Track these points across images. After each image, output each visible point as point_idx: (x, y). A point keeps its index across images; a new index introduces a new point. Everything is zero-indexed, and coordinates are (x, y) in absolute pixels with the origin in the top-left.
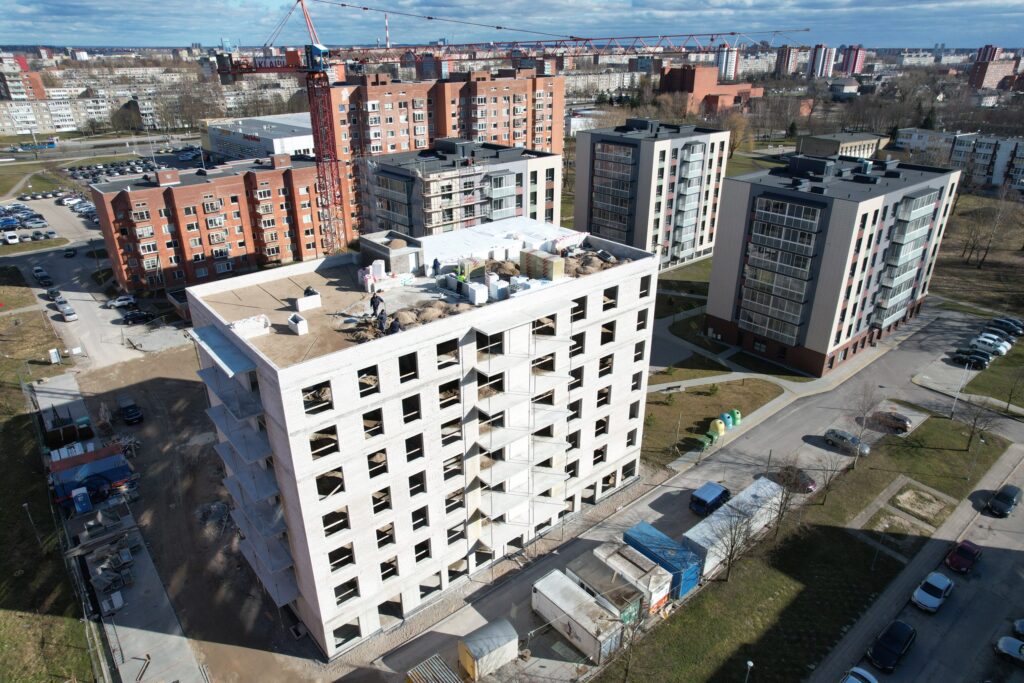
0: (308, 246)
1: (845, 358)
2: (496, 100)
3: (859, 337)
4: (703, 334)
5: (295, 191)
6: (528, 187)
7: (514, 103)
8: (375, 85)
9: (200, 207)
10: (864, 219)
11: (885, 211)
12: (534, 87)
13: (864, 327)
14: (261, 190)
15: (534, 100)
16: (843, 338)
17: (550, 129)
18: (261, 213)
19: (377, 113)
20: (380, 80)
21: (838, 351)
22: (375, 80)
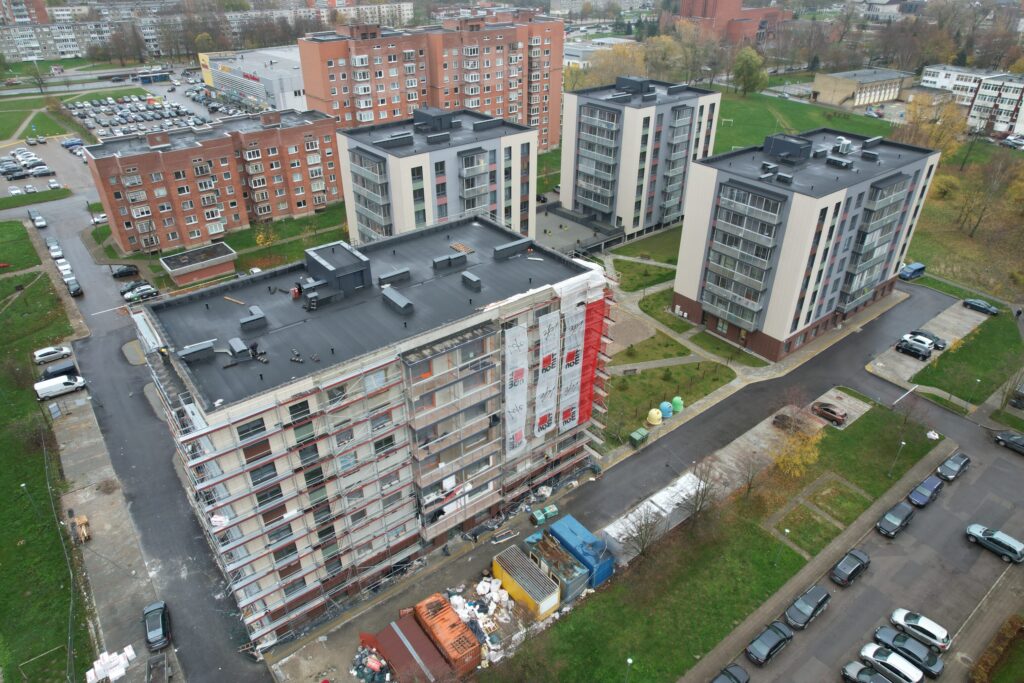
0: (299, 204)
1: (804, 342)
2: (488, 50)
3: (821, 321)
4: (670, 311)
5: (284, 151)
6: (502, 163)
7: (509, 53)
8: (365, 37)
9: (189, 173)
10: (823, 214)
11: (848, 202)
12: (531, 33)
13: (826, 311)
14: (250, 150)
15: (530, 47)
16: (802, 324)
17: (548, 76)
18: (251, 173)
19: (365, 67)
20: (370, 32)
21: (795, 336)
22: (364, 31)
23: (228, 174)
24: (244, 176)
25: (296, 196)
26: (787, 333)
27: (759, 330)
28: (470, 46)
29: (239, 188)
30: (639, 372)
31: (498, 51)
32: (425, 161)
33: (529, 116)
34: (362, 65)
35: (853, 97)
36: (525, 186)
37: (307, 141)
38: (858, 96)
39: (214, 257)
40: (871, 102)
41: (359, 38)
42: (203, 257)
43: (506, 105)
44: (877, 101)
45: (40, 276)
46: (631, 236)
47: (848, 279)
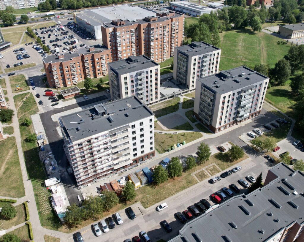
0: (99, 74)
1: (225, 128)
2: (157, 28)
3: (230, 123)
4: (193, 116)
5: (95, 60)
6: (150, 74)
7: (164, 28)
8: (120, 25)
9: (69, 67)
10: (224, 98)
11: (234, 94)
12: (172, 21)
13: (232, 120)
14: (85, 59)
15: (172, 25)
16: (223, 124)
17: (177, 33)
18: (86, 66)
19: (119, 35)
20: (122, 23)
21: (221, 127)
22: (120, 24)
23: (79, 66)
24: (84, 66)
25: (98, 72)
26: (217, 126)
27: (211, 125)
28: (152, 28)
29: (82, 70)
30: (177, 133)
31: (160, 28)
32: (128, 75)
33: (171, 45)
34: (118, 34)
35: (291, 35)
36: (156, 79)
37: (102, 57)
38: (293, 35)
39: (74, 91)
40: (298, 36)
41: (118, 25)
42: (71, 91)
43: (163, 44)
44: (301, 36)
45: (30, 93)
46: (191, 90)
47: (238, 112)
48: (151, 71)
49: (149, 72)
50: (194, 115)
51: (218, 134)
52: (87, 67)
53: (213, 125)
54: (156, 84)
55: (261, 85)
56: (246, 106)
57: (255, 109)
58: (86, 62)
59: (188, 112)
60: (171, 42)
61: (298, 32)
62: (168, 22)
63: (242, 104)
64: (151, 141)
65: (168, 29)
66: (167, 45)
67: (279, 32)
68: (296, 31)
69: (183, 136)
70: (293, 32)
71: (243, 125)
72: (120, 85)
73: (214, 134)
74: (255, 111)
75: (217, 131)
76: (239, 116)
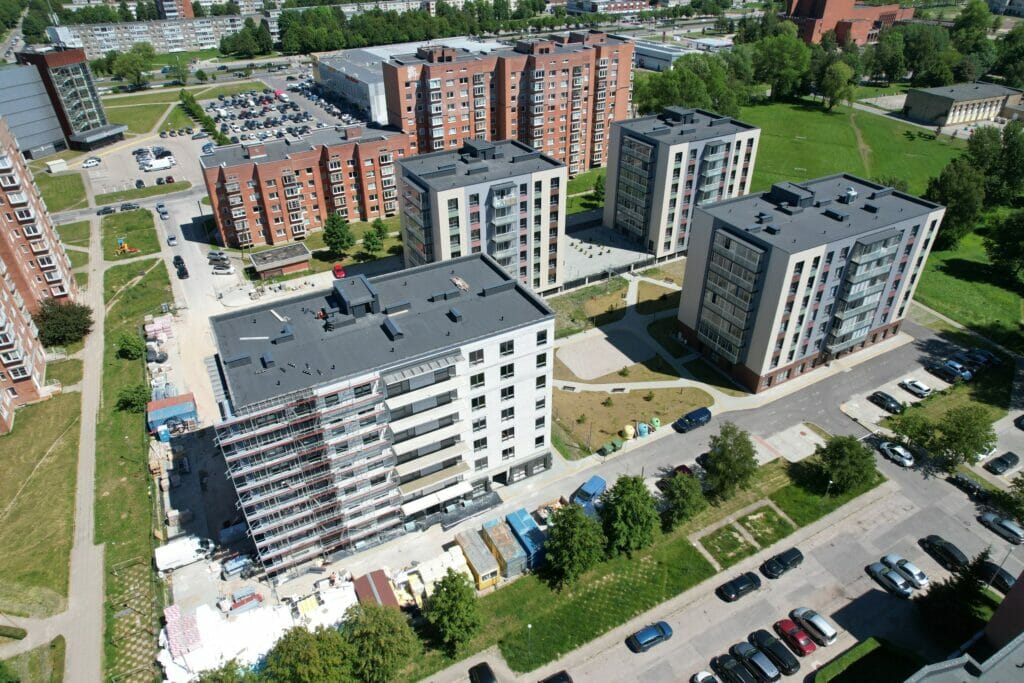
0: (373, 209)
1: (788, 377)
2: (554, 73)
3: (807, 359)
4: (674, 336)
5: (361, 162)
6: (532, 195)
7: (574, 75)
8: (441, 60)
9: (279, 180)
10: (800, 266)
11: (830, 256)
12: (598, 55)
13: (813, 351)
14: (332, 160)
15: (597, 68)
16: (783, 362)
17: (614, 94)
18: (333, 181)
19: (438, 89)
20: (446, 55)
21: (776, 372)
22: (441, 55)
23: (312, 182)
24: (327, 183)
25: (370, 203)
26: (766, 369)
27: (742, 363)
28: (537, 70)
29: (321, 194)
30: (627, 391)
31: (563, 74)
32: (461, 194)
33: (593, 132)
34: (435, 87)
35: (946, 115)
36: (554, 214)
37: (383, 154)
38: (951, 114)
39: (293, 256)
40: (967, 120)
41: (436, 62)
42: (284, 254)
43: (569, 123)
44: (974, 119)
45: (157, 263)
46: (662, 259)
47: (836, 323)
48: (538, 185)
49: (532, 188)
50: (680, 334)
51: (765, 396)
52: (336, 186)
53: (750, 364)
54: (554, 230)
55: (916, 229)
56: (864, 304)
57: (886, 316)
58: (334, 169)
59: (655, 323)
60: (594, 121)
61: (968, 105)
62: (588, 58)
63: (852, 293)
64: (540, 413)
65: (585, 79)
66: (583, 130)
67: (907, 108)
68: (960, 103)
69: (648, 399)
70: (954, 104)
71: (848, 369)
72: (434, 229)
73: (751, 396)
74: (884, 321)
75: (763, 383)
76: (838, 336)
